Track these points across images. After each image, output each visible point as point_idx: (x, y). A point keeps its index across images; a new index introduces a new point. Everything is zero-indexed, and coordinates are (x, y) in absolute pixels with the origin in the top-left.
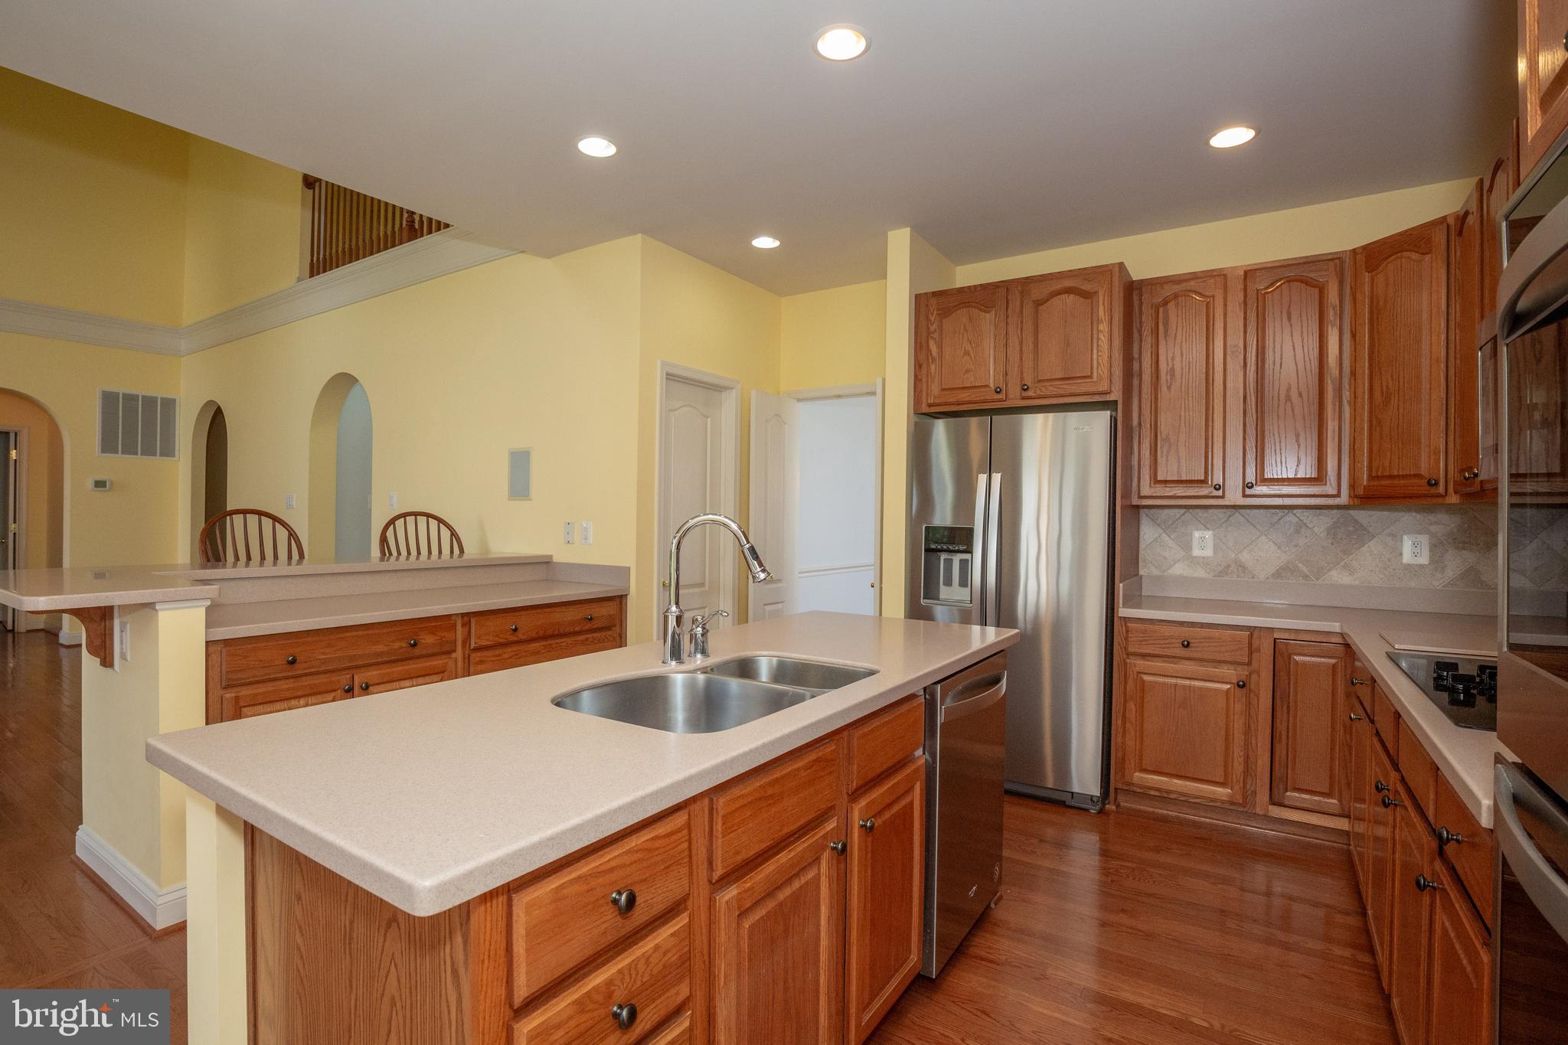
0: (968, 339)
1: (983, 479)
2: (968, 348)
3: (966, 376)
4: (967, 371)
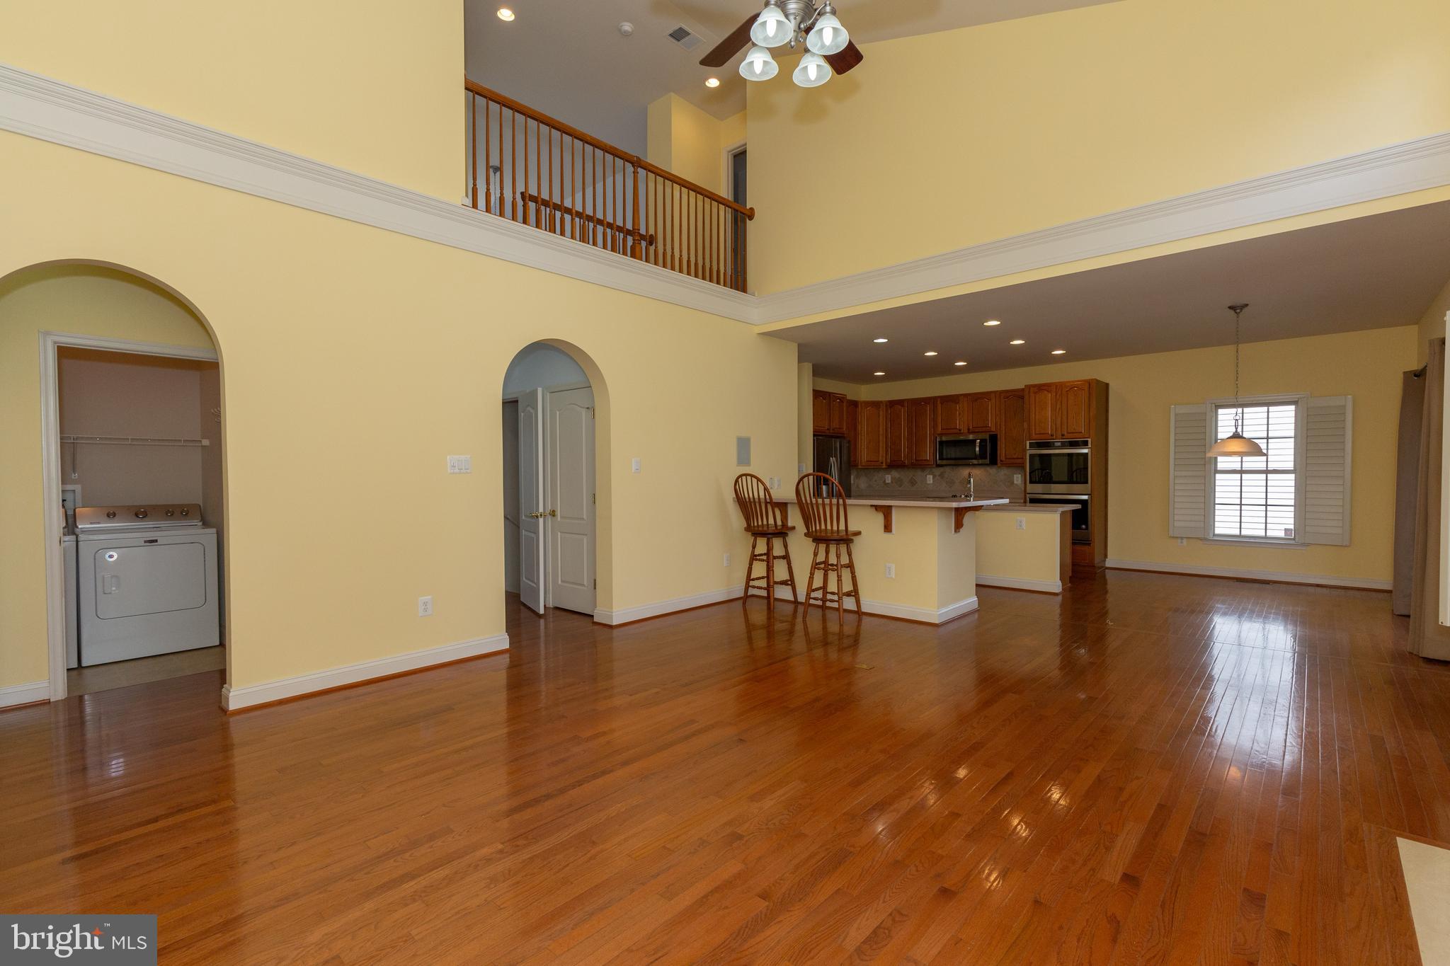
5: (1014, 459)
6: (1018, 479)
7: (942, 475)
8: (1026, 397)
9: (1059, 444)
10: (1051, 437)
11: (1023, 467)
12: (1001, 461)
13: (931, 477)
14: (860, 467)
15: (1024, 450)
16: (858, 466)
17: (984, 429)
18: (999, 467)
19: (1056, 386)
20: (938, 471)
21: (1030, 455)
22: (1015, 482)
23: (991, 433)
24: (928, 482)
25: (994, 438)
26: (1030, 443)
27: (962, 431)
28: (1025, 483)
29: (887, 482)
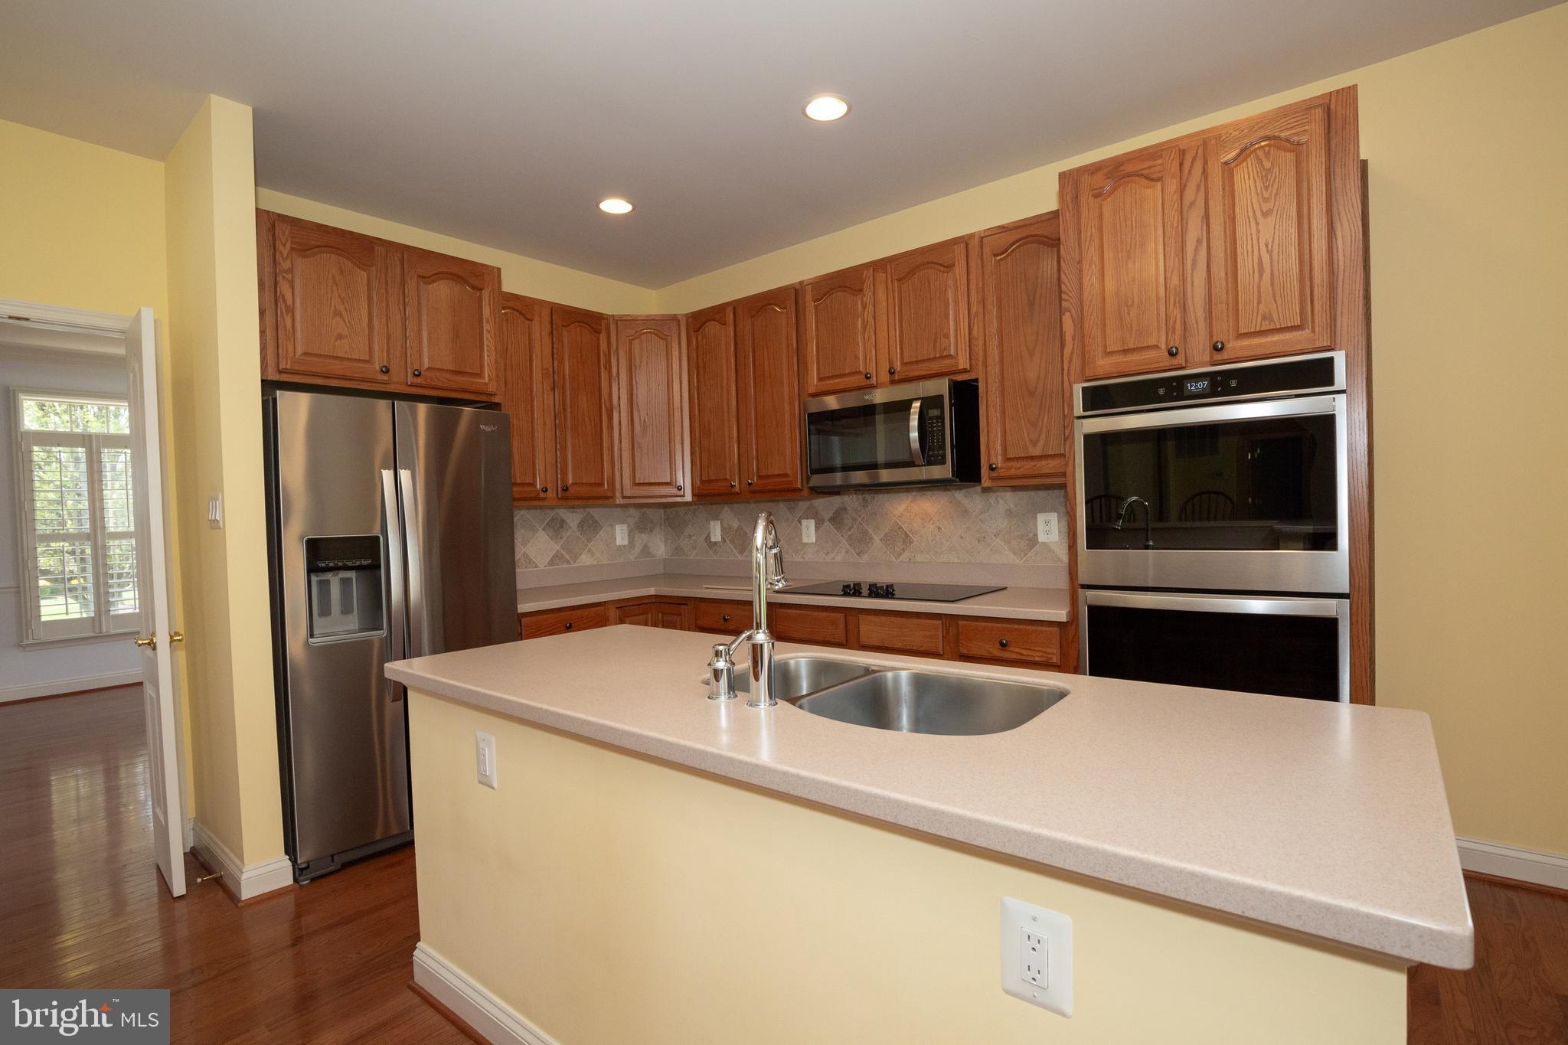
0: (339, 296)
1: (387, 476)
2: (341, 307)
3: (336, 344)
4: (340, 337)
5: (1032, 458)
6: (1049, 529)
7: (837, 519)
8: (1067, 237)
9: (1202, 385)
10: (1168, 362)
11: (1063, 486)
12: (992, 469)
13: (812, 523)
14: (619, 501)
15: (1068, 422)
16: (613, 497)
17: (935, 367)
18: (986, 490)
19: (1183, 153)
20: (826, 505)
21: (1089, 438)
22: (1042, 538)
23: (959, 378)
24: (805, 540)
25: (966, 395)
26: (1084, 389)
27: (873, 381)
28: (1072, 547)
29: (713, 539)
